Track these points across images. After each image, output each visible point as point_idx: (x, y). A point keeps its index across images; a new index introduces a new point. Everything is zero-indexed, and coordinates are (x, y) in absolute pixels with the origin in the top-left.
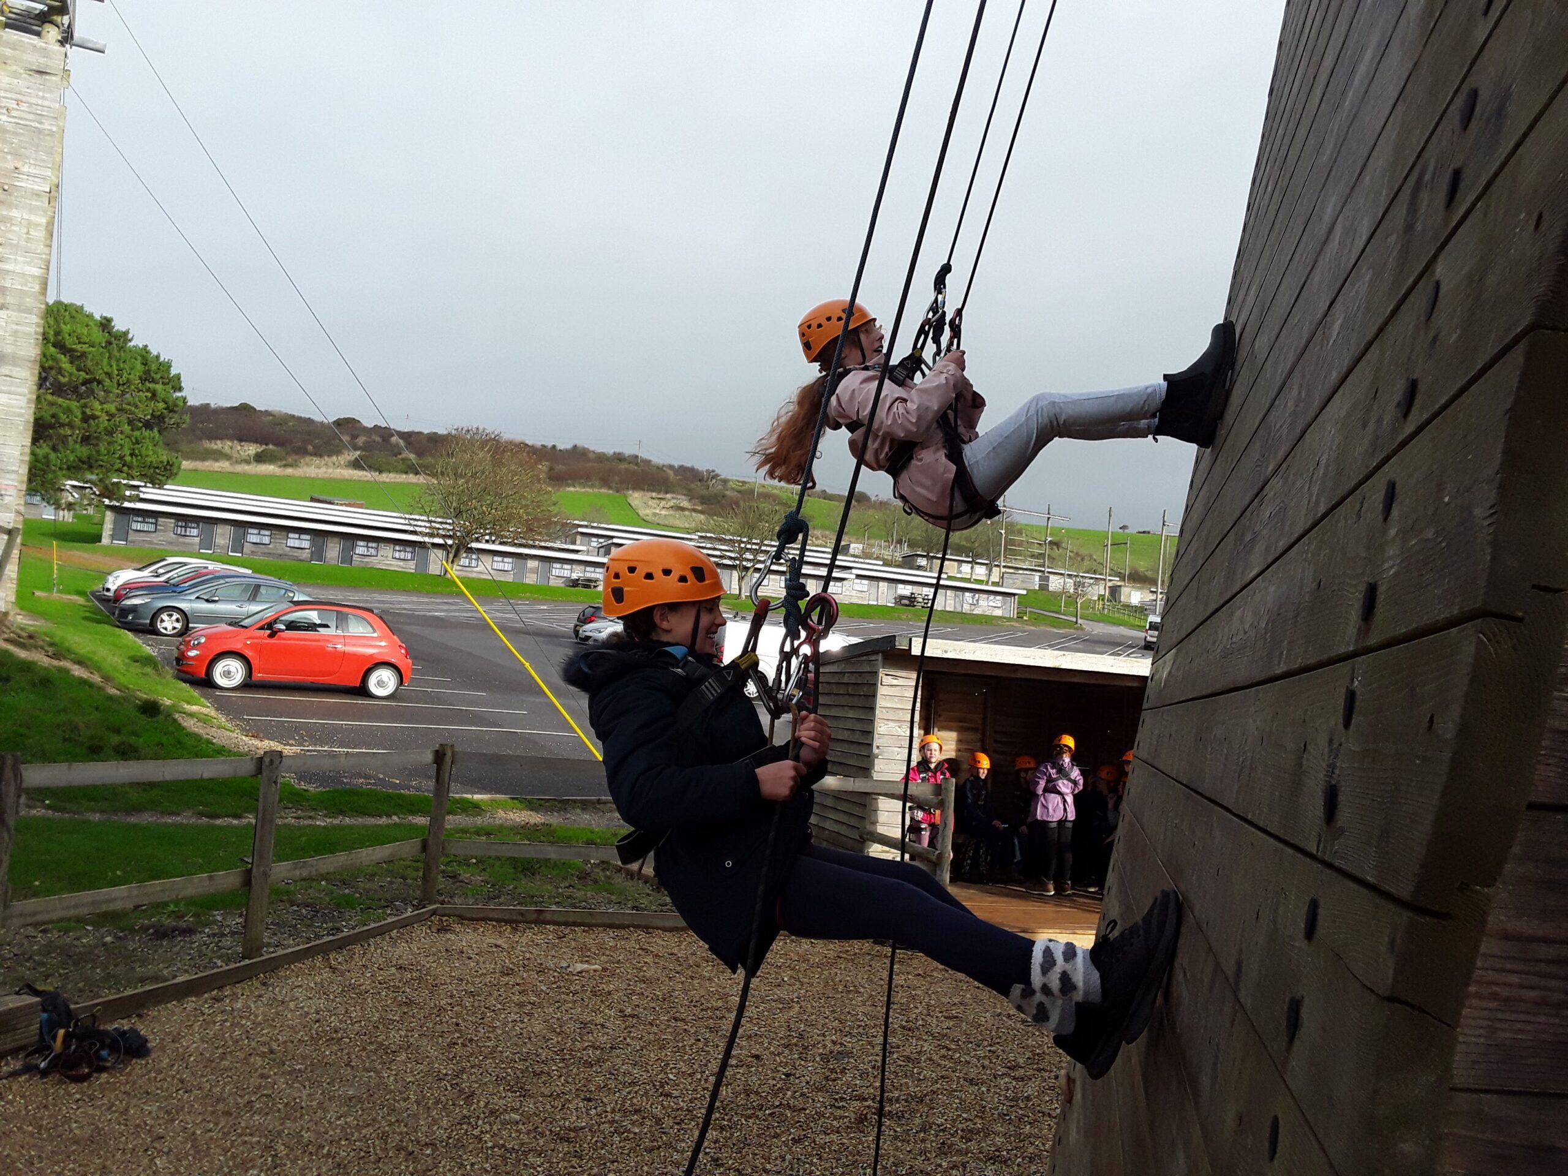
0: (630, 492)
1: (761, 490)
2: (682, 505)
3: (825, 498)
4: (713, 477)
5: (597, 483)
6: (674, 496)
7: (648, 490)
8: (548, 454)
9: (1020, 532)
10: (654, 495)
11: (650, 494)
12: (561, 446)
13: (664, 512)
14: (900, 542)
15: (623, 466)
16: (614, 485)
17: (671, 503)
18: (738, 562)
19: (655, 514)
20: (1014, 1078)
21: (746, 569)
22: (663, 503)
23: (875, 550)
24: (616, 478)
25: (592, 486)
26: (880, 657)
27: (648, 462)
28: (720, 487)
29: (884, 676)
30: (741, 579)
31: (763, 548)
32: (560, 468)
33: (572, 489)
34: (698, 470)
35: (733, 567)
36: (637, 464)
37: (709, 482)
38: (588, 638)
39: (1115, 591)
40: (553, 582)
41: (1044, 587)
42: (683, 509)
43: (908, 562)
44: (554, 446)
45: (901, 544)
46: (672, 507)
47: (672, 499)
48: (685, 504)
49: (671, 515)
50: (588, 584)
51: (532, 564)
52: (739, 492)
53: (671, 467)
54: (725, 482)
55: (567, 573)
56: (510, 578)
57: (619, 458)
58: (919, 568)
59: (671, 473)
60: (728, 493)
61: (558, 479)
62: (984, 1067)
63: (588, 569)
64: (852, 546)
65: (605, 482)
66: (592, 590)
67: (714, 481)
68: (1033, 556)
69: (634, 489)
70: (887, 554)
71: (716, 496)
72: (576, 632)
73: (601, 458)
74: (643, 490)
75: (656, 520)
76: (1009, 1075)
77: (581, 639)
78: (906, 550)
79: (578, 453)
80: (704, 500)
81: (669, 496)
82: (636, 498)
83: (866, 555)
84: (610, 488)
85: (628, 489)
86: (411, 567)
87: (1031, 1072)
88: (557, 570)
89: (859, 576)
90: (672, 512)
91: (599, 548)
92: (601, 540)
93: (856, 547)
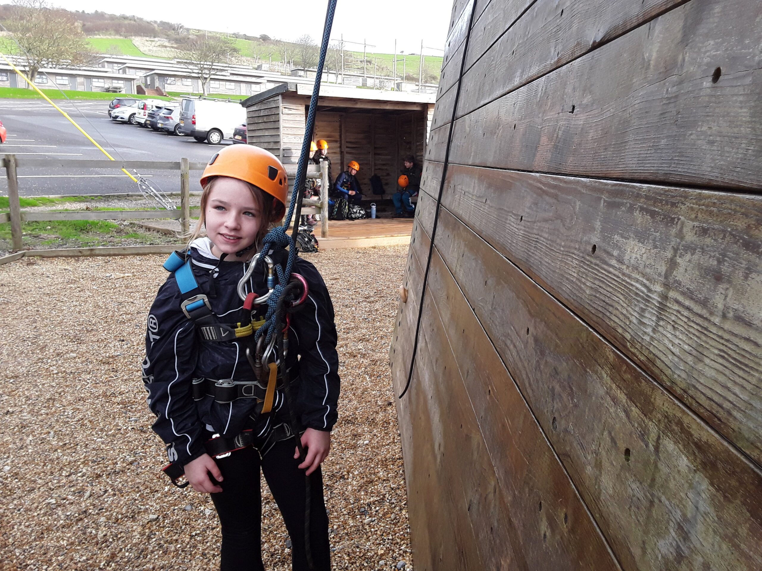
0: (133, 37)
1: (210, 35)
2: (164, 44)
3: (246, 39)
4: (181, 27)
5: (113, 32)
6: (159, 39)
7: (144, 36)
8: (81, 16)
9: (351, 55)
10: (148, 38)
11: (145, 38)
12: (88, 12)
13: (155, 49)
14: (289, 62)
15: (126, 22)
16: (122, 33)
17: (158, 43)
18: (201, 75)
19: (150, 50)
20: (369, 302)
21: (206, 78)
22: (153, 43)
23: (277, 68)
24: (123, 29)
25: (110, 34)
26: (280, 97)
27: (141, 19)
28: (185, 33)
29: (284, 109)
30: (203, 84)
31: (213, 67)
32: (88, 24)
33: (98, 37)
34: (171, 23)
35: (199, 78)
36: (135, 21)
37: (179, 30)
40: (95, 90)
42: (166, 47)
43: (294, 73)
44: (83, 11)
45: (289, 64)
46: (159, 46)
47: (158, 41)
48: (167, 44)
49: (159, 50)
50: (115, 90)
51: (80, 80)
52: (197, 36)
53: (155, 22)
54: (188, 30)
55: (102, 85)
56: (68, 88)
57: (124, 16)
58: (300, 76)
59: (156, 25)
60: (190, 36)
61: (89, 31)
62: (352, 299)
63: (114, 81)
64: (263, 65)
65: (117, 32)
66: (118, 93)
67: (181, 30)
69: (135, 35)
70: (282, 69)
71: (184, 38)
72: (109, 114)
73: (113, 18)
74: (141, 36)
75: (150, 53)
76: (366, 301)
77: (113, 118)
78: (293, 68)
79: (99, 16)
80: (177, 41)
81: (156, 39)
82: (137, 41)
83: (271, 70)
84: (121, 35)
85: (132, 36)
86: (7, 84)
87: (377, 298)
88: (96, 83)
89: (268, 81)
90: (159, 49)
91: (119, 70)
92: (119, 65)
93: (265, 67)
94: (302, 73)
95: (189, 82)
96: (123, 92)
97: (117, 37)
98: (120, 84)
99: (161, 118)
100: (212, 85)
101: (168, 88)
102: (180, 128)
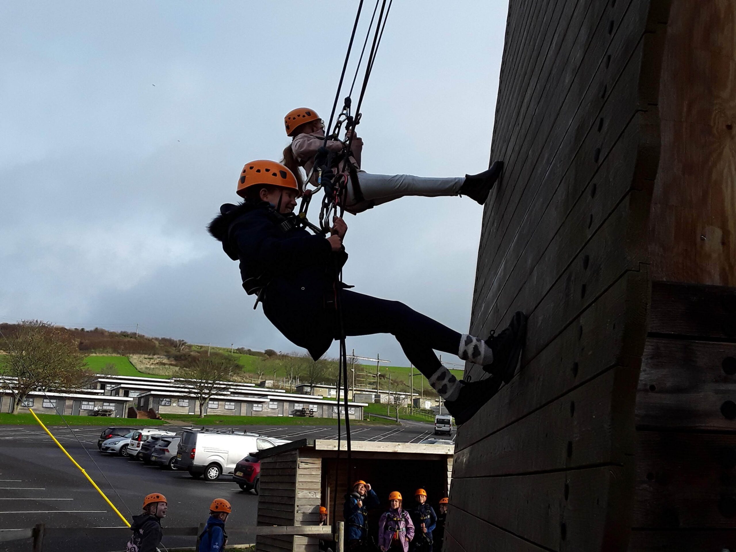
0: (131, 355)
1: (212, 351)
2: (163, 362)
3: (250, 355)
4: (183, 344)
5: (110, 350)
6: (159, 356)
7: (142, 354)
8: (79, 334)
9: (362, 370)
10: (146, 356)
11: (143, 356)
12: (87, 329)
13: (152, 367)
14: (295, 378)
15: (127, 339)
16: (120, 351)
17: (157, 361)
18: (199, 395)
19: (147, 368)
21: (205, 399)
22: (152, 361)
23: (281, 384)
24: (122, 347)
25: (107, 352)
26: (297, 452)
27: (142, 337)
28: (187, 350)
29: (300, 463)
30: (201, 405)
31: (215, 386)
32: (86, 342)
33: (94, 355)
34: (173, 340)
35: (197, 398)
36: (135, 338)
37: (180, 347)
38: (107, 448)
39: (416, 402)
40: (82, 414)
41: (377, 401)
42: (164, 364)
43: (300, 390)
44: (83, 329)
45: (295, 380)
46: (157, 363)
47: (157, 359)
48: (165, 361)
49: (157, 368)
50: (105, 413)
51: (68, 403)
52: (199, 352)
53: (157, 339)
54: (190, 346)
55: (91, 408)
56: (54, 413)
57: (124, 335)
58: (306, 393)
59: (157, 343)
60: (192, 353)
61: (85, 348)
63: (105, 404)
64: (267, 382)
65: (115, 350)
66: (108, 417)
67: (183, 347)
68: (370, 383)
69: (133, 353)
70: (287, 385)
71: (185, 355)
72: (100, 445)
73: (112, 335)
74: (139, 353)
75: (148, 371)
77: (103, 449)
78: (299, 383)
79: (98, 332)
80: (178, 358)
81: (155, 357)
82: (135, 358)
83: (275, 387)
84: (118, 353)
85: (130, 353)
88: (85, 406)
89: (272, 400)
90: (157, 366)
91: (112, 391)
92: (113, 386)
93: (269, 383)
94: (308, 389)
95: (186, 403)
96: (113, 416)
97: (114, 355)
98: (111, 407)
99: (156, 451)
100: (210, 406)
101: (162, 410)
102: (176, 462)
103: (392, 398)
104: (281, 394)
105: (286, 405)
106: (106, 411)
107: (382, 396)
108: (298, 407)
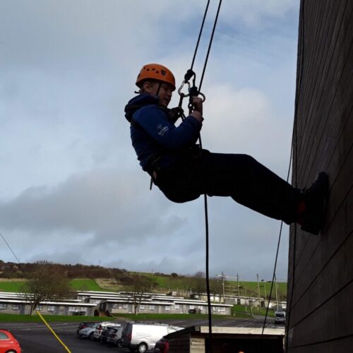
0: (96, 279)
5: (85, 276)
8: (68, 267)
9: (229, 284)
10: (105, 279)
11: (103, 279)
13: (108, 285)
14: (189, 290)
15: (94, 270)
16: (90, 277)
18: (134, 301)
19: (104, 286)
21: (137, 304)
22: (108, 282)
23: (181, 294)
24: (91, 274)
25: (83, 278)
26: (190, 335)
27: (102, 268)
28: (127, 275)
29: (192, 341)
30: (135, 308)
32: (72, 272)
33: (76, 279)
34: (119, 269)
35: (133, 303)
36: (99, 269)
37: (123, 273)
38: (82, 334)
39: (263, 303)
40: (69, 314)
41: (239, 303)
42: (114, 284)
43: (192, 297)
46: (111, 283)
47: (111, 280)
48: (115, 282)
51: (61, 308)
52: (134, 276)
53: (110, 269)
54: (129, 273)
55: (74, 310)
56: (54, 314)
57: (92, 267)
58: (196, 299)
59: (110, 271)
60: (130, 277)
61: (71, 276)
63: (81, 308)
65: (88, 276)
66: (83, 316)
67: (125, 273)
68: (234, 292)
69: (98, 278)
70: (185, 294)
71: (126, 278)
72: (78, 332)
73: (86, 267)
74: (101, 278)
75: (105, 288)
78: (191, 293)
79: (79, 267)
80: (121, 280)
81: (109, 279)
82: (98, 281)
83: (178, 296)
86: (18, 312)
88: (71, 310)
89: (176, 304)
90: (110, 285)
91: (85, 300)
92: (86, 297)
93: (174, 293)
94: (197, 297)
95: (126, 306)
96: (86, 315)
97: (87, 279)
98: (85, 310)
99: (110, 335)
100: (140, 308)
101: (114, 311)
102: (121, 342)
103: (247, 301)
104: (182, 300)
105: (185, 306)
106: (82, 312)
107: (241, 300)
108: (192, 308)
